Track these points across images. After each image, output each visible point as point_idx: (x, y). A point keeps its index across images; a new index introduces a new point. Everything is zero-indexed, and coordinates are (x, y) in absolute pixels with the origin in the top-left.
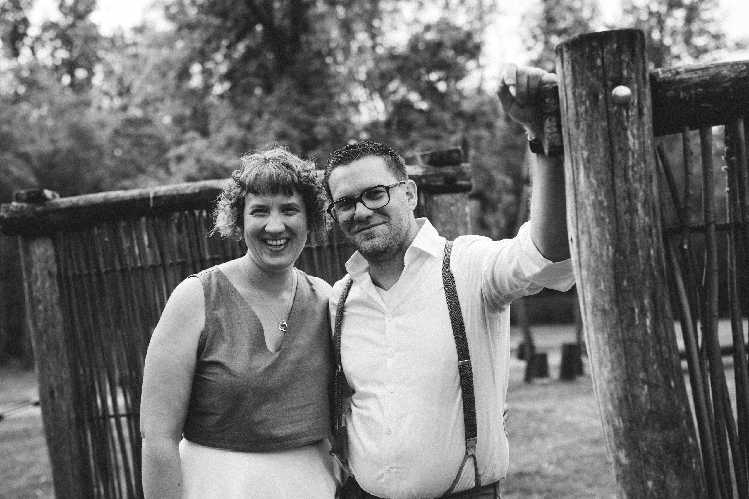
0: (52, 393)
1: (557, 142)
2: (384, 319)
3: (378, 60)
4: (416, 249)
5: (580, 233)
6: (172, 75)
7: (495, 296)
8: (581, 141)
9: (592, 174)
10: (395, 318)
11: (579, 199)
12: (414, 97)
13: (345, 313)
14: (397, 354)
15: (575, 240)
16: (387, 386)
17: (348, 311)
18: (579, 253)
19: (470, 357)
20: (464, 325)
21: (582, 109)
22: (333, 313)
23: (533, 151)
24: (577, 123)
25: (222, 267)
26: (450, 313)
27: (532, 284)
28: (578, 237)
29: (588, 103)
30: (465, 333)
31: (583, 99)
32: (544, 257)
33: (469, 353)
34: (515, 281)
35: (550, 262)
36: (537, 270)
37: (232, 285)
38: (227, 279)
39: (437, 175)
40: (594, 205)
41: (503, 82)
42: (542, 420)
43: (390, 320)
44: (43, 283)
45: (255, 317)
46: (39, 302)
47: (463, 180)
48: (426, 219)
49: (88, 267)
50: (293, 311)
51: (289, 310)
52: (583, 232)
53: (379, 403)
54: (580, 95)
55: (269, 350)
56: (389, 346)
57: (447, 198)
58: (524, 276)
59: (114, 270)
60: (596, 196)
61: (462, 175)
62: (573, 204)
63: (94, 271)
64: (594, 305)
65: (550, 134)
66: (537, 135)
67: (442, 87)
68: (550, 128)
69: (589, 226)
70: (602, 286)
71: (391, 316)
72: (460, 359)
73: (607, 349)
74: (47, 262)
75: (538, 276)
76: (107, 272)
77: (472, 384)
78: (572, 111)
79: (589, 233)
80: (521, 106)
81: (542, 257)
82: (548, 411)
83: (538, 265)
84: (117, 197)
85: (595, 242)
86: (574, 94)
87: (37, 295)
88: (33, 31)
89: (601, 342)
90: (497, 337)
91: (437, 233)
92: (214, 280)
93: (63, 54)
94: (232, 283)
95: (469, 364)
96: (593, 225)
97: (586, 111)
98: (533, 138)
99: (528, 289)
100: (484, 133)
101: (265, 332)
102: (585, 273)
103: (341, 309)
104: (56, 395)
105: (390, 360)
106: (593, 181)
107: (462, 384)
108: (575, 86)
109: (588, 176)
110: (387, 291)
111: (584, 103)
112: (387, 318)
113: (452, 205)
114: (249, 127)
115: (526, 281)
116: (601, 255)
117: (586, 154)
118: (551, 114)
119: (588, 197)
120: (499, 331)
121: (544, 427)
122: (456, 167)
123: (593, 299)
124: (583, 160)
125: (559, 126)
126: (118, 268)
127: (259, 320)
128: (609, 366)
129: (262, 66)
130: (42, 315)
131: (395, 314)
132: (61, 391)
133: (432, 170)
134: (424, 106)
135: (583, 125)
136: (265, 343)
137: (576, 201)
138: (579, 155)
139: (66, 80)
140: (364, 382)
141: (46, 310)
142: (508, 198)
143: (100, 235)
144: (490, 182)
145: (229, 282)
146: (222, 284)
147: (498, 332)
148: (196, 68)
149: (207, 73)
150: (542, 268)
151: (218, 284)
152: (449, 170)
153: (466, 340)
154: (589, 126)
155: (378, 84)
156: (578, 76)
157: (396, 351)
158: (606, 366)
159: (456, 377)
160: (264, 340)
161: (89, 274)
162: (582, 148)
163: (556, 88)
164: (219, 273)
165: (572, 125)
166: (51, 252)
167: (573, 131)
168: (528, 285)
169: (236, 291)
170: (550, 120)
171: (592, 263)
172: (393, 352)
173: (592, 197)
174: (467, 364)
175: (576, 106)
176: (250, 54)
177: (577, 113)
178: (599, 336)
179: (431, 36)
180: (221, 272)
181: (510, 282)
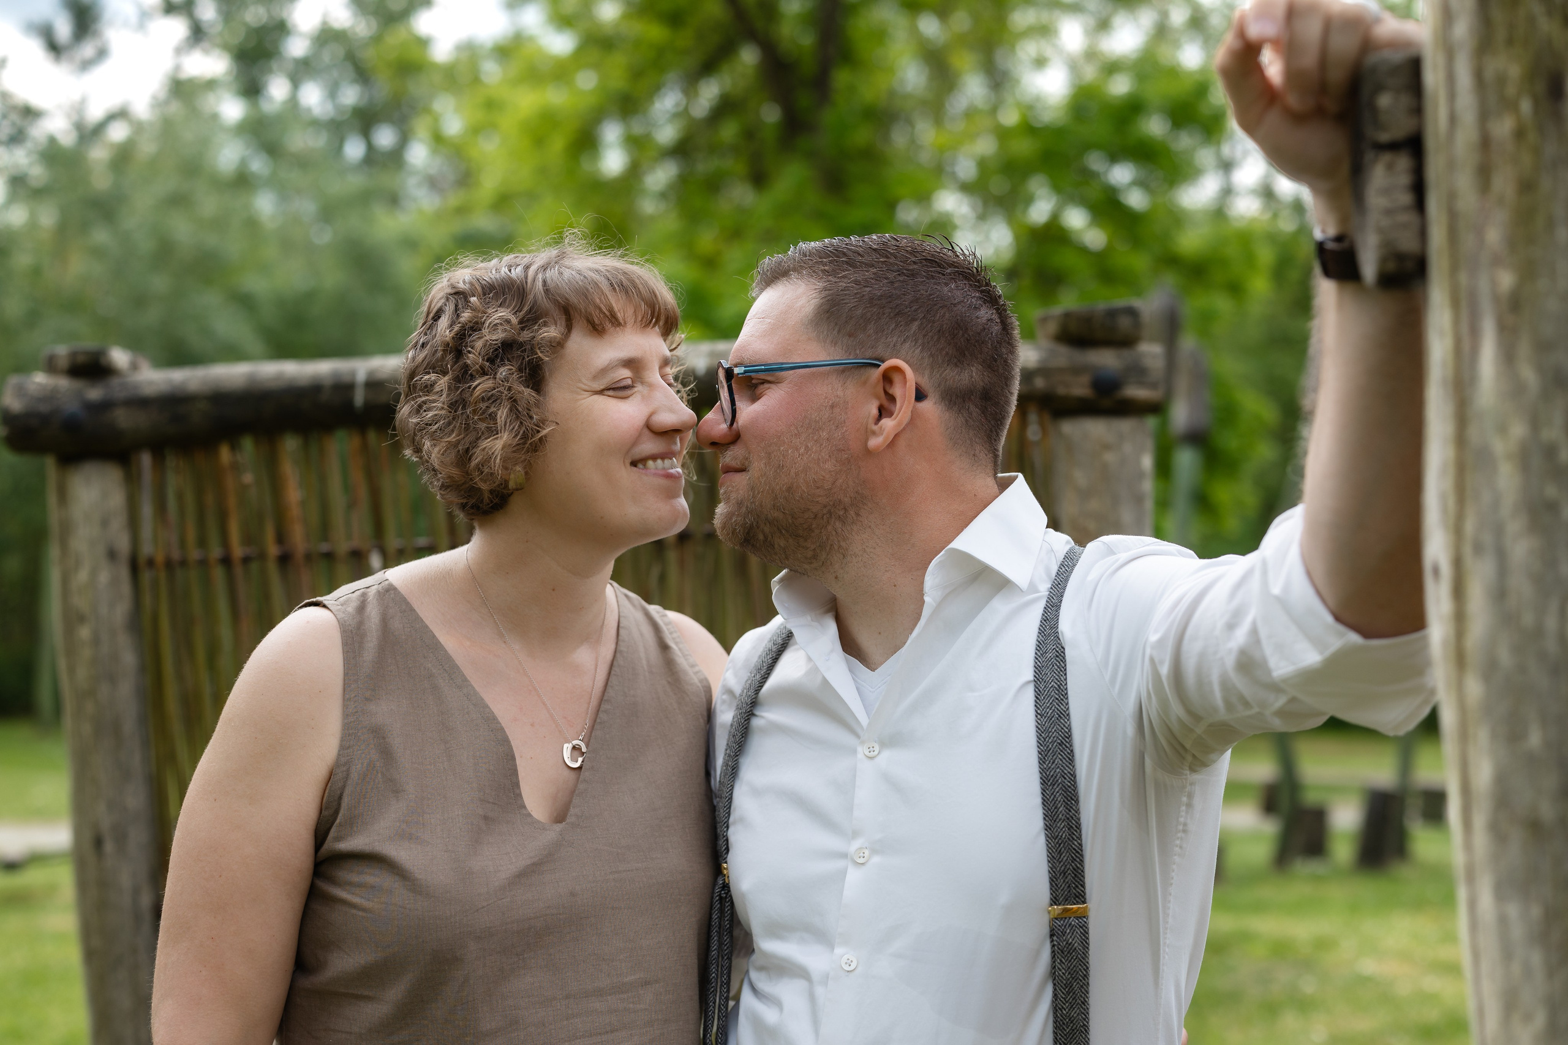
0: (98, 842)
1: (1407, 243)
2: (854, 752)
3: (1003, 134)
4: (965, 559)
5: (1468, 550)
6: (558, 144)
7: (1180, 720)
8: (1494, 236)
9: (1524, 349)
10: (886, 754)
11: (1473, 433)
12: (1076, 219)
13: (755, 722)
14: (876, 859)
15: (1446, 570)
16: (838, 951)
17: (767, 716)
18: (1460, 617)
19: (1087, 896)
20: (1077, 802)
21: (1503, 128)
22: (726, 717)
23: (1328, 273)
24: (1484, 173)
25: (400, 574)
26: (1042, 761)
27: (1293, 700)
28: (1458, 563)
29: (1526, 106)
30: (1079, 827)
31: (1511, 90)
32: (1338, 618)
33: (1083, 886)
34: (1240, 683)
35: (1354, 638)
36: (1311, 657)
37: (427, 627)
38: (412, 610)
39: (1077, 370)
40: (1523, 458)
41: (1241, 33)
42: (1307, 965)
43: (871, 758)
44: (94, 573)
45: (491, 721)
46: (81, 619)
47: (1142, 384)
48: (1021, 476)
49: (202, 542)
50: (604, 706)
51: (594, 702)
52: (1478, 549)
53: (812, 998)
54: (1501, 80)
55: (529, 815)
56: (855, 834)
57: (1095, 429)
58: (1269, 672)
59: (262, 556)
60: (1535, 423)
61: (1138, 372)
62: (1450, 452)
63: (216, 552)
64: (1502, 798)
65: (1388, 212)
66: (1344, 220)
67: (1136, 200)
68: (1386, 191)
69: (1499, 530)
70: (1535, 739)
71: (877, 749)
72: (1054, 901)
73: (1537, 958)
74: (105, 523)
75: (1309, 678)
76: (246, 560)
77: (1086, 976)
78: (1466, 136)
79: (1501, 555)
80: (1298, 118)
81: (1329, 619)
82: (1323, 944)
83: (1317, 643)
84: (279, 376)
85: (1521, 586)
86: (1479, 76)
87: (80, 602)
88: (297, 47)
89: (1518, 931)
90: (1178, 842)
91: (1044, 519)
92: (373, 612)
93: (351, 95)
94: (427, 622)
95: (1083, 917)
96: (1515, 526)
97: (1520, 134)
98: (1332, 231)
99: (1281, 713)
100: (1222, 304)
101: (520, 763)
102: (1474, 688)
103: (750, 707)
104: (109, 847)
105: (853, 876)
106: (1529, 374)
107: (1053, 973)
108: (1484, 45)
109: (1508, 356)
110: (873, 670)
111: (1511, 106)
112: (862, 751)
113: (1107, 447)
114: (710, 263)
115: (1276, 687)
116: (1538, 632)
117: (1506, 280)
118: (1393, 147)
119: (1502, 429)
120: (1185, 825)
121: (1309, 986)
122: (1126, 353)
123: (1501, 780)
124: (1496, 298)
125: (1419, 189)
126: (273, 550)
127: (502, 729)
128: (1540, 1019)
129: (749, 134)
130: (86, 653)
131: (890, 741)
132: (121, 838)
133: (1064, 356)
134: (1095, 238)
135: (1504, 182)
136: (520, 795)
137: (1461, 439)
138: (1483, 285)
139: (354, 149)
140: (779, 930)
141: (96, 641)
142: (1264, 452)
143: (236, 467)
144: (1228, 414)
145: (418, 619)
146: (396, 624)
147: (1181, 827)
148: (612, 133)
149: (636, 144)
150: (1328, 653)
151: (385, 621)
152: (1106, 360)
153: (1081, 845)
154: (1527, 186)
155: (998, 185)
156: (1498, 15)
157: (874, 851)
158: (1528, 1018)
159: (1038, 953)
160: (517, 785)
161: (203, 563)
162: (1496, 261)
163: (1414, 67)
164: (389, 591)
165: (1464, 182)
166: (117, 499)
167: (1468, 197)
168: (1280, 702)
169: (435, 646)
170: (1390, 167)
171: (1505, 657)
172: (867, 853)
173: (1518, 430)
174: (1077, 918)
175: (1484, 116)
176: (725, 108)
177: (1485, 143)
178: (1513, 910)
179: (1120, 87)
180: (395, 589)
181: (1225, 685)
